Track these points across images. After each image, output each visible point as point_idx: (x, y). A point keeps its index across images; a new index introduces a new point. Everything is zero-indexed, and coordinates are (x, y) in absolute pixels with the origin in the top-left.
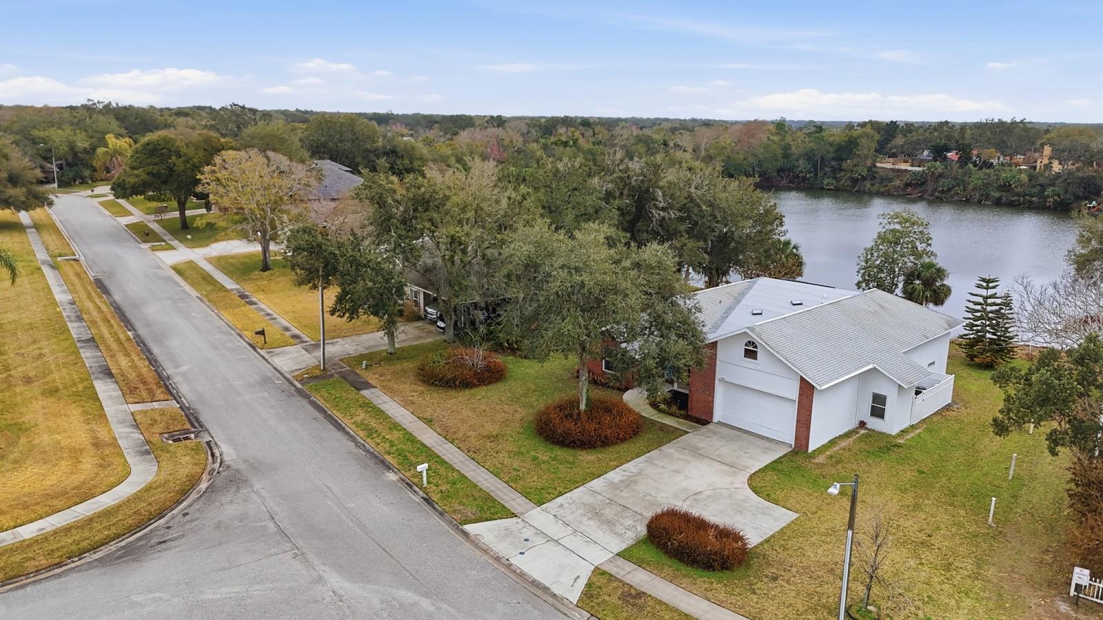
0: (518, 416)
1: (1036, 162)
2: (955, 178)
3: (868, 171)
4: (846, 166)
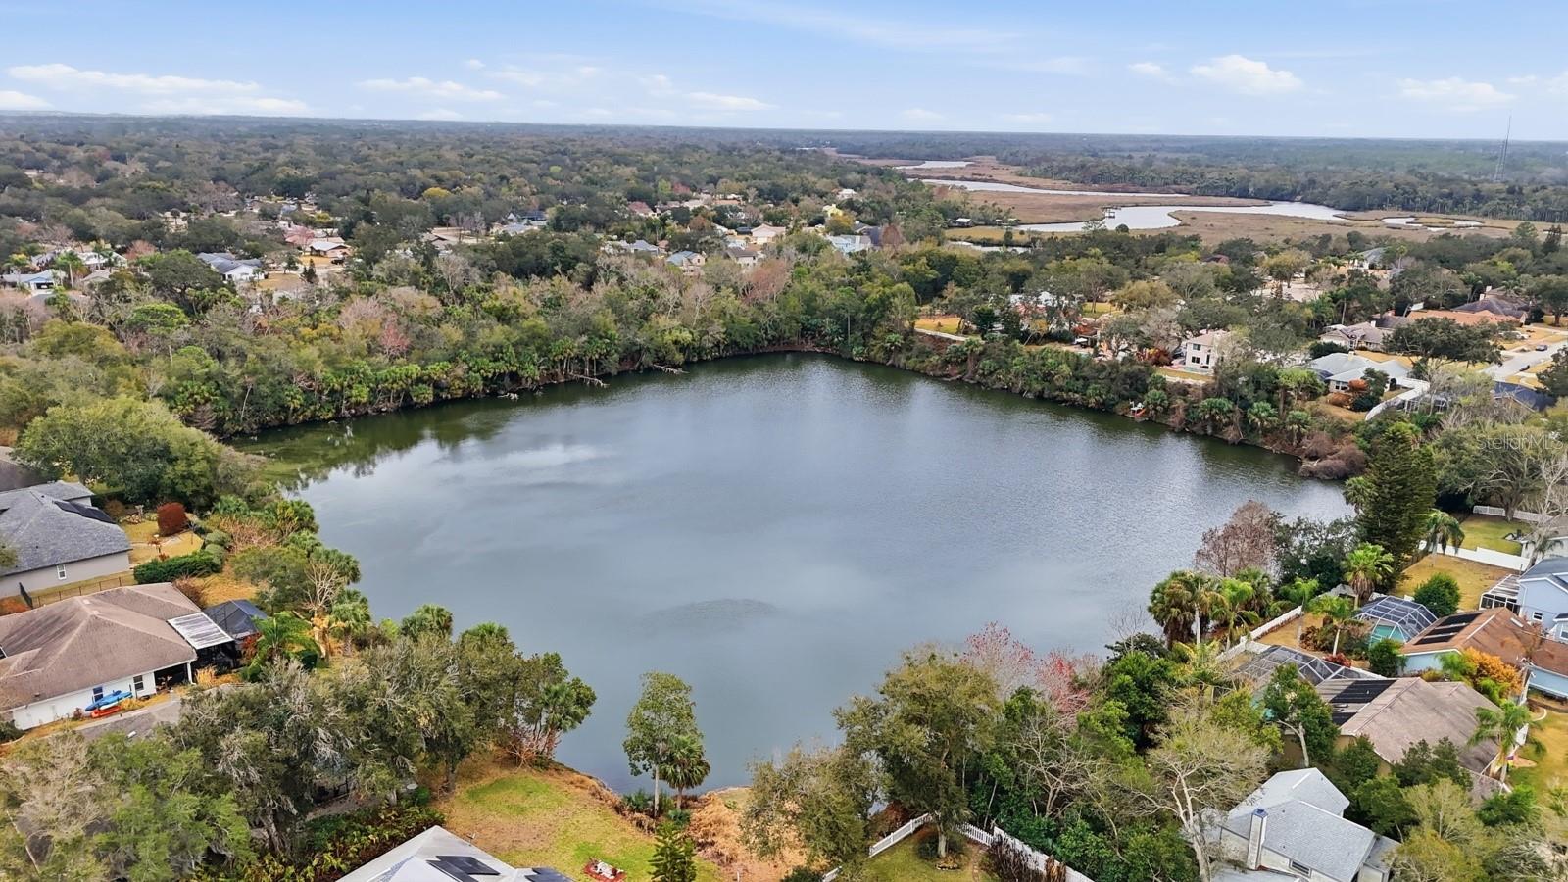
2: (998, 360)
3: (904, 339)
4: (877, 332)
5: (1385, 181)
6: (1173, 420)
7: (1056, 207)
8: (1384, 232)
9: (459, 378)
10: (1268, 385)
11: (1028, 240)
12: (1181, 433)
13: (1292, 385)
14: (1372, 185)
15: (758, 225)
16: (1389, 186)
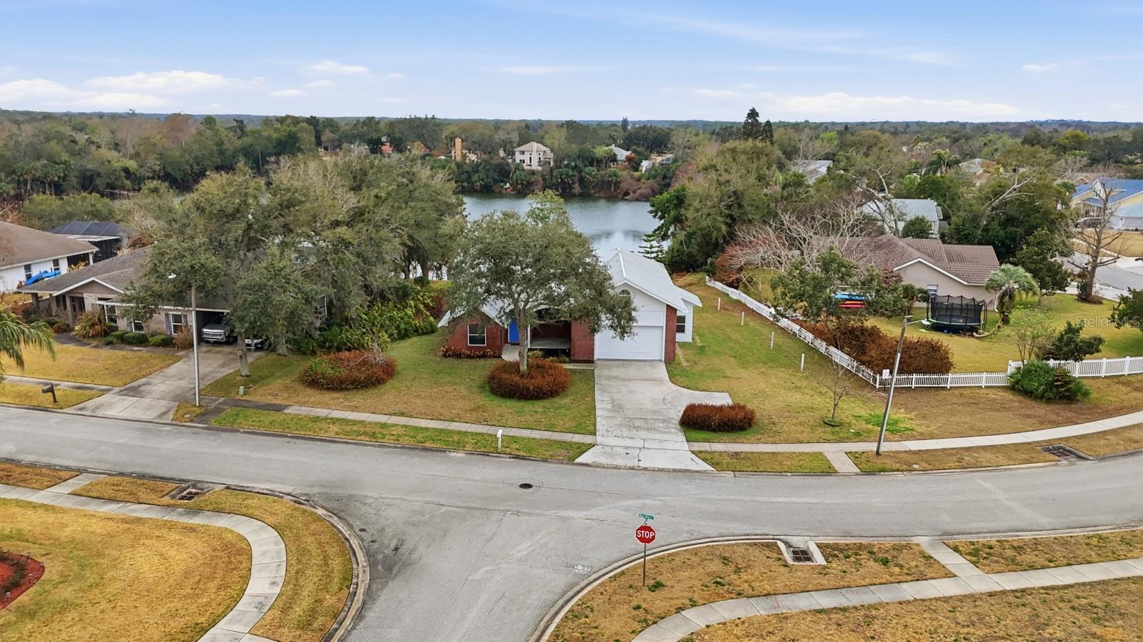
1: (451, 152)
6: (535, 189)
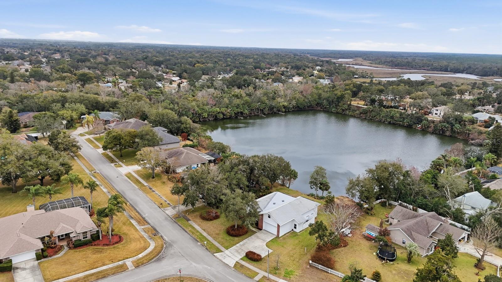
0: (223, 228)
2: (377, 113)
3: (348, 107)
4: (340, 104)
5: (494, 67)
6: (430, 130)
7: (385, 73)
8: (494, 82)
9: (228, 113)
10: (459, 120)
11: (378, 82)
12: (433, 133)
13: (467, 120)
14: (490, 68)
15: (294, 76)
16: (496, 69)
